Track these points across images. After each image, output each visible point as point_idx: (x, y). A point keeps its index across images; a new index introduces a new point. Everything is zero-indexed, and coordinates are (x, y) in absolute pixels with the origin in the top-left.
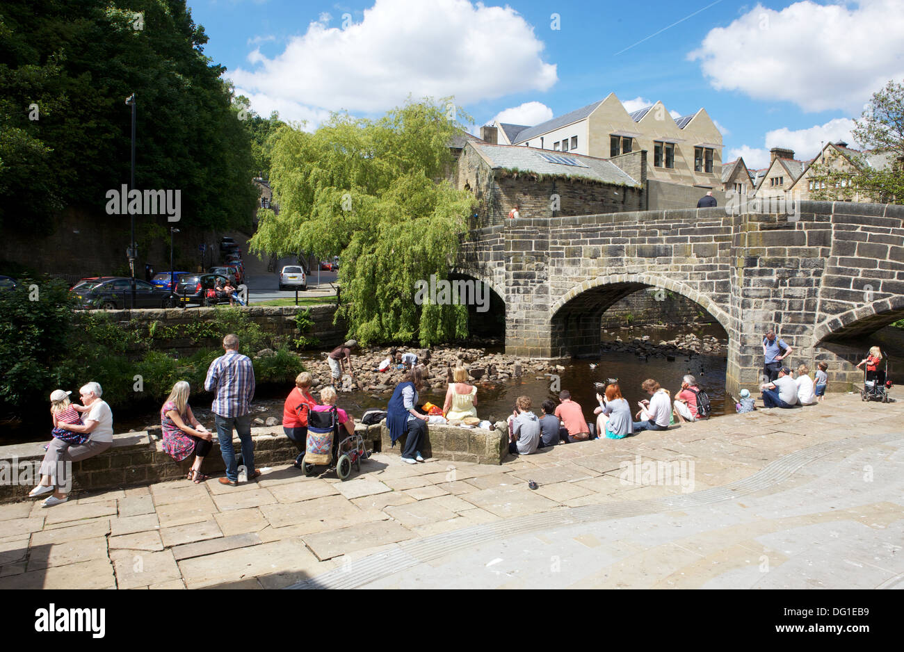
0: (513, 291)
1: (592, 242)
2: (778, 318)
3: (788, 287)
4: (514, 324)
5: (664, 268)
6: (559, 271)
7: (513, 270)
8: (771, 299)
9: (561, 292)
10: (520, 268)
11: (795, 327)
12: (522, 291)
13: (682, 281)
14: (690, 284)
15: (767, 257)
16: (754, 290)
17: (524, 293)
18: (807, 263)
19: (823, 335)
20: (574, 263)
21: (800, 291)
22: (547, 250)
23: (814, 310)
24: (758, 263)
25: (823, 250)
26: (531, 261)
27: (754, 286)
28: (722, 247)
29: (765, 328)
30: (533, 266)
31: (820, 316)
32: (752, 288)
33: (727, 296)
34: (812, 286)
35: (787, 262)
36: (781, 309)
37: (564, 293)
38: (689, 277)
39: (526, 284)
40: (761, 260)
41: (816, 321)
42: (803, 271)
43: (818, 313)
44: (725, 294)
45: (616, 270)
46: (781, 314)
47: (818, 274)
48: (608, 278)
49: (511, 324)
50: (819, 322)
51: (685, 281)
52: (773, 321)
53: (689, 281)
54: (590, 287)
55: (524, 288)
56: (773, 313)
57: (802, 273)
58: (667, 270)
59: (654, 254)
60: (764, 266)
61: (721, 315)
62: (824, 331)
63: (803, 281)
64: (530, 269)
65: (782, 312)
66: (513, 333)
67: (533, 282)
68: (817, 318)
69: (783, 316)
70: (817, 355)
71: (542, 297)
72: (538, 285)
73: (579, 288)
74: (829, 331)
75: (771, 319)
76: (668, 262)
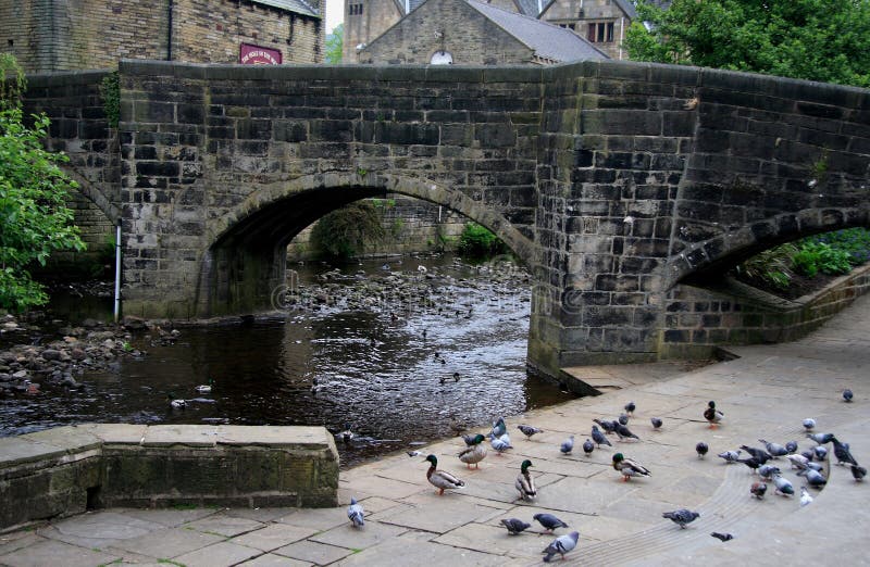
0: (138, 198)
1: (290, 114)
2: (618, 247)
3: (633, 199)
4: (139, 258)
5: (424, 164)
6: (224, 163)
7: (136, 157)
8: (609, 217)
9: (229, 202)
10: (152, 154)
11: (640, 262)
12: (153, 197)
13: (456, 187)
14: (469, 192)
15: (606, 152)
16: (587, 203)
17: (157, 201)
18: (662, 163)
19: (680, 274)
20: (254, 150)
21: (649, 206)
22: (202, 122)
23: (668, 236)
24: (594, 161)
25: (684, 142)
26: (170, 142)
27: (587, 196)
28: (525, 132)
29: (599, 264)
30: (175, 151)
31: (675, 244)
32: (583, 200)
33: (530, 212)
34: (666, 198)
35: (634, 161)
36: (622, 234)
37: (235, 202)
38: (466, 181)
39: (162, 184)
40: (598, 155)
41: (670, 252)
42: (655, 174)
43: (672, 240)
44: (529, 208)
45: (335, 164)
46: (623, 242)
47: (675, 179)
48: (320, 179)
49: (133, 260)
50: (674, 253)
51: (460, 186)
52: (611, 253)
53: (466, 186)
54: (286, 194)
55: (157, 193)
56: (612, 238)
57: (654, 177)
58: (428, 167)
59: (407, 138)
60: (601, 166)
61: (521, 244)
62: (681, 267)
63: (655, 190)
64: (170, 157)
65: (625, 238)
66: (137, 275)
67: (175, 181)
68: (670, 246)
69: (625, 244)
70: (668, 304)
71: (191, 210)
72: (186, 187)
73: (262, 195)
74: (688, 268)
75: (609, 250)
76: (430, 154)
